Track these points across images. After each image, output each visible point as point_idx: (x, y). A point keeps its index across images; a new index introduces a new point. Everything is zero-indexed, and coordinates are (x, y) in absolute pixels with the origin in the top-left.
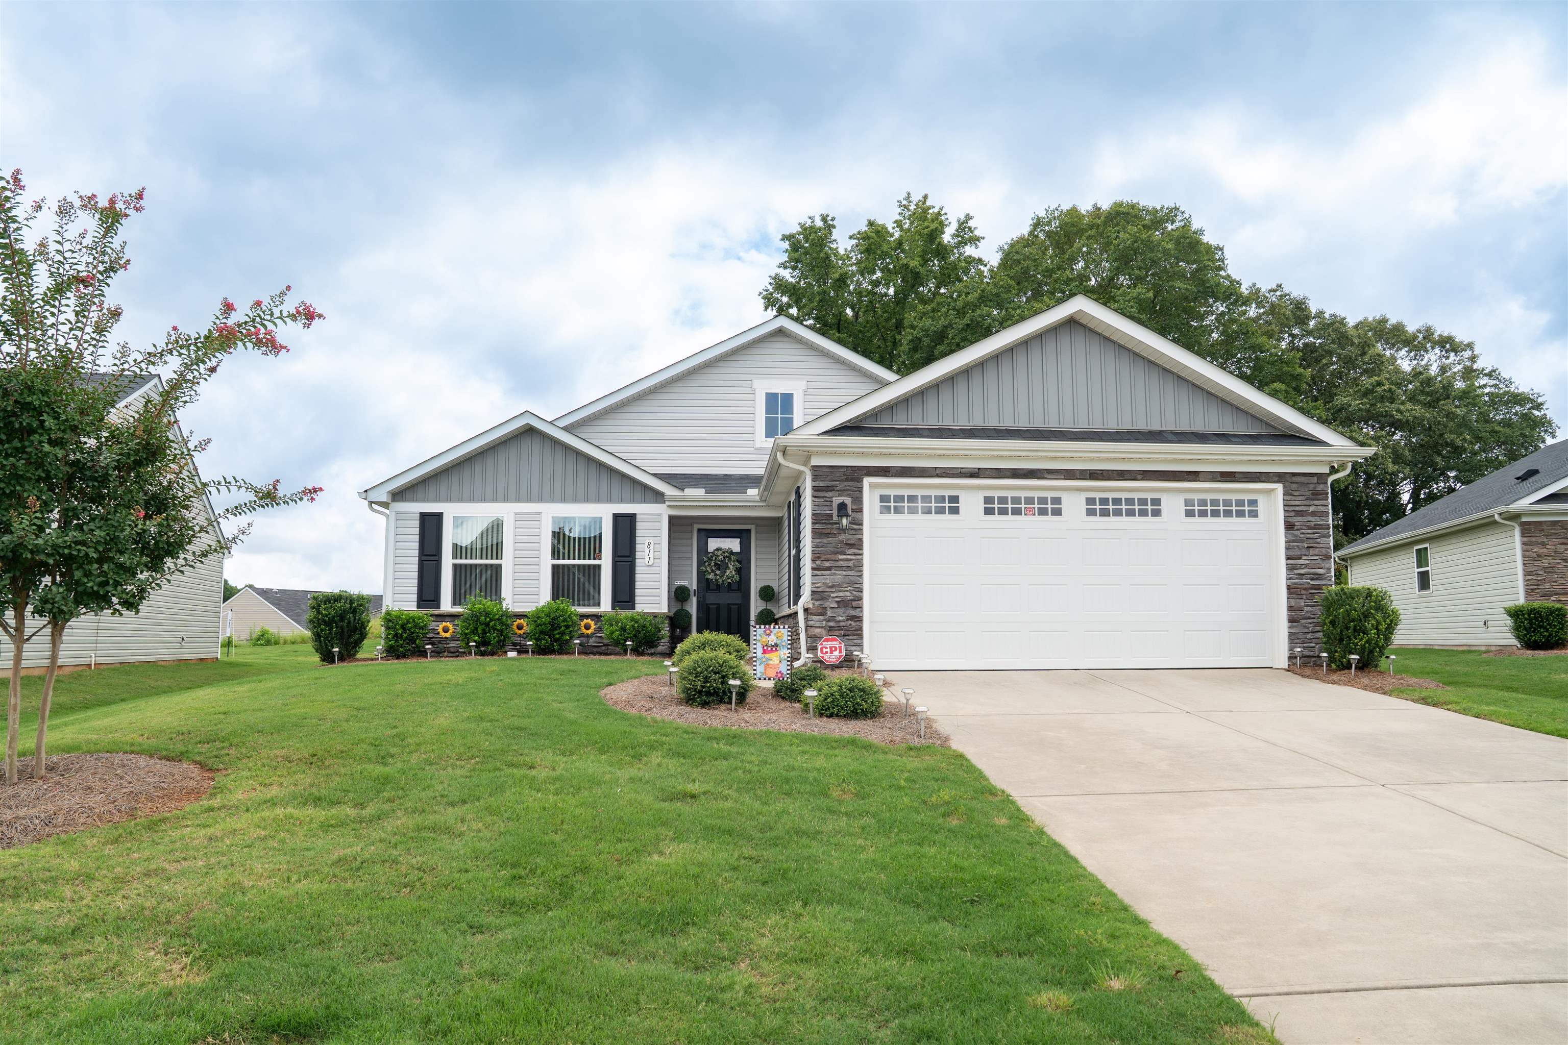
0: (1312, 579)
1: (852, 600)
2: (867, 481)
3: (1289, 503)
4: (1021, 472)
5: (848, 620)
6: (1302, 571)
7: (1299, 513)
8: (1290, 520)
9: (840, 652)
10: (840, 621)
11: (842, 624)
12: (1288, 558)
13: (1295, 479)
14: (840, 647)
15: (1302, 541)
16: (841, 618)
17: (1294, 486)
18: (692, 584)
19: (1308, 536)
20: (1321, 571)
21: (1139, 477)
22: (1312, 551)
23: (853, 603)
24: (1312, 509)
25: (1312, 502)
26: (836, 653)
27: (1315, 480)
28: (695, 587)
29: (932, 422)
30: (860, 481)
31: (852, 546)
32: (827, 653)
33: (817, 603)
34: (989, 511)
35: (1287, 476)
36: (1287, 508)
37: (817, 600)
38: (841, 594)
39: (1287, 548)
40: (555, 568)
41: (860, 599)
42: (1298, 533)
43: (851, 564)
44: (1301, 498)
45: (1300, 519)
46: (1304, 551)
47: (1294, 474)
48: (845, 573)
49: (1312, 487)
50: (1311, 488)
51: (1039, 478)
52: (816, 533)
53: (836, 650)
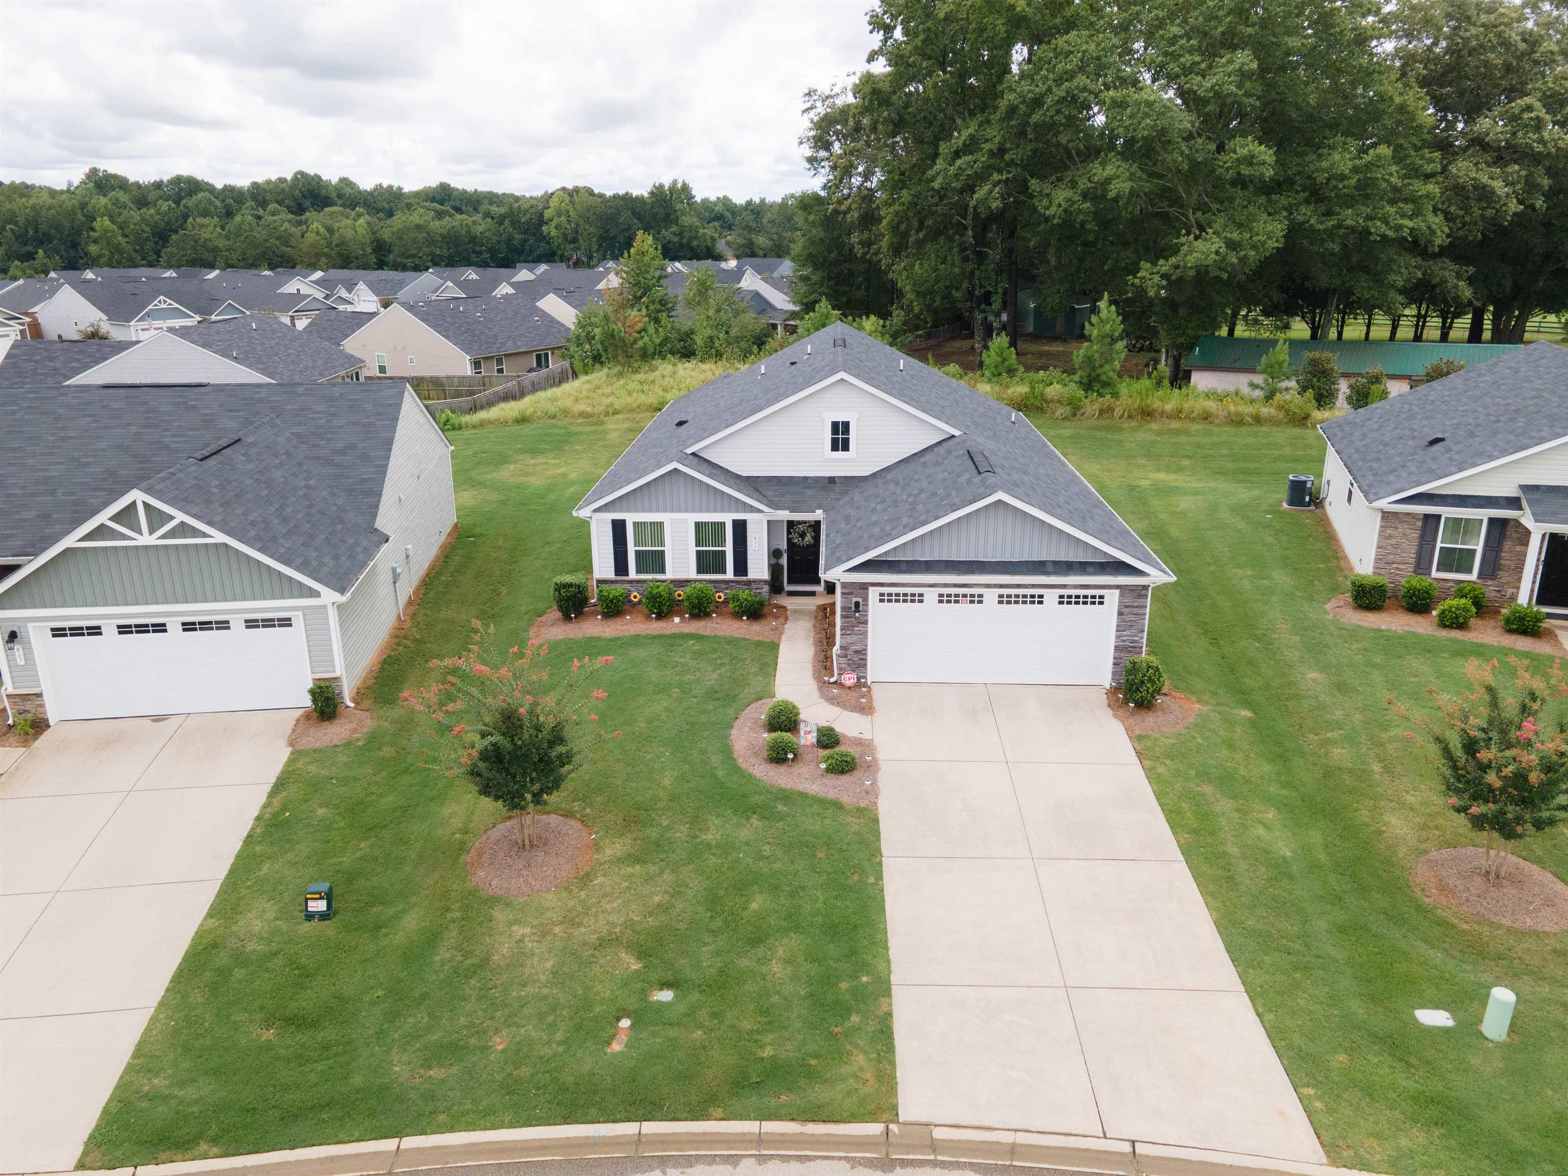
0: (1131, 643)
1: (862, 650)
2: (871, 589)
3: (1122, 601)
4: (959, 585)
5: (859, 660)
6: (1126, 638)
9: (854, 679)
11: (855, 662)
12: (1117, 631)
13: (1129, 588)
14: (854, 677)
15: (1128, 622)
16: (854, 659)
17: (1128, 592)
18: (784, 546)
19: (1130, 619)
22: (1133, 628)
23: (862, 653)
24: (1136, 604)
25: (1136, 600)
26: (852, 680)
27: (1140, 588)
28: (785, 547)
30: (867, 589)
31: (862, 622)
32: (847, 680)
34: (940, 601)
35: (1124, 586)
36: (1120, 604)
37: (843, 650)
38: (856, 647)
39: (1117, 626)
40: (698, 552)
41: (866, 650)
42: (1124, 617)
43: (861, 632)
44: (1131, 598)
45: (1127, 609)
46: (1128, 627)
47: (1127, 586)
48: (858, 637)
49: (1137, 592)
51: (970, 587)
52: (842, 617)
53: (852, 678)
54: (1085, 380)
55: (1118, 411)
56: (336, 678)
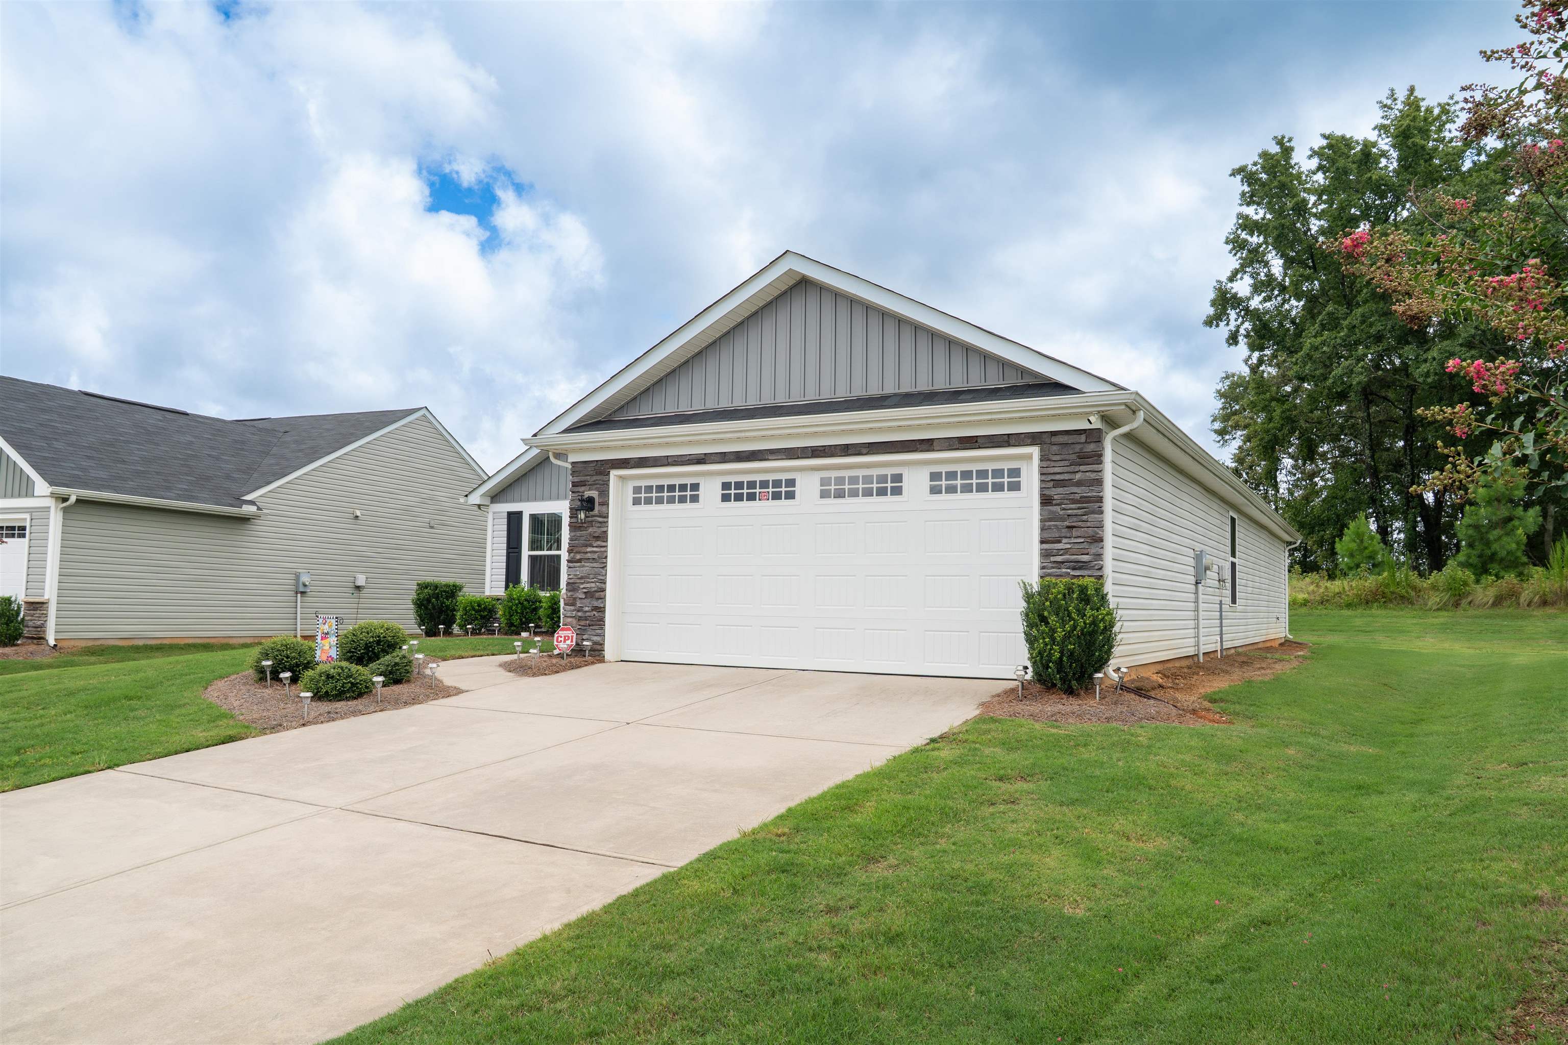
0: (1074, 569)
1: (596, 591)
2: (614, 473)
3: (1045, 470)
4: (743, 455)
5: (592, 610)
6: (1059, 559)
7: (1058, 484)
8: (1047, 492)
9: (572, 641)
10: (586, 612)
11: (588, 614)
12: (1042, 542)
13: (1055, 439)
14: (572, 637)
15: (1062, 519)
16: (587, 609)
17: (1055, 448)
19: (1070, 512)
20: (1085, 558)
21: (865, 451)
22: (1075, 532)
23: (598, 594)
24: (1078, 476)
25: (1077, 468)
26: (568, 642)
27: (1083, 438)
29: (671, 409)
30: (608, 474)
31: (597, 538)
32: (561, 641)
33: (569, 594)
34: (726, 498)
35: (1045, 436)
36: (1044, 478)
37: (570, 591)
38: (588, 585)
39: (1043, 529)
41: (604, 590)
42: (1058, 508)
43: (596, 556)
44: (1062, 463)
45: (1060, 490)
46: (1065, 532)
47: (1054, 434)
48: (592, 565)
49: (1077, 448)
50: (1077, 450)
51: (761, 460)
53: (568, 639)
54: (1474, 560)
55: (1524, 597)
56: (43, 603)
